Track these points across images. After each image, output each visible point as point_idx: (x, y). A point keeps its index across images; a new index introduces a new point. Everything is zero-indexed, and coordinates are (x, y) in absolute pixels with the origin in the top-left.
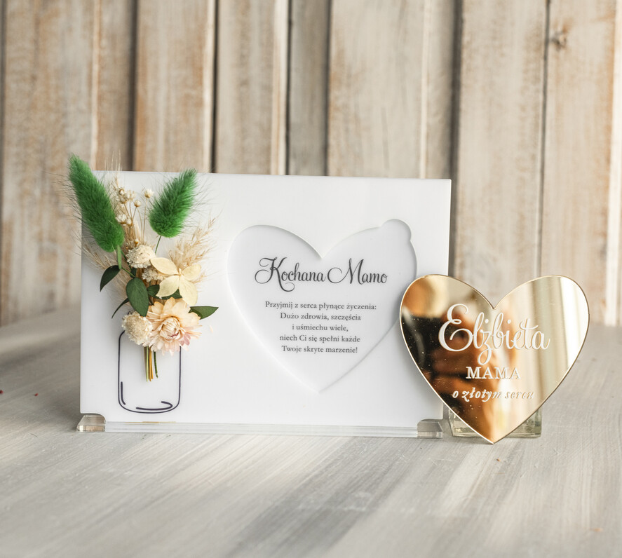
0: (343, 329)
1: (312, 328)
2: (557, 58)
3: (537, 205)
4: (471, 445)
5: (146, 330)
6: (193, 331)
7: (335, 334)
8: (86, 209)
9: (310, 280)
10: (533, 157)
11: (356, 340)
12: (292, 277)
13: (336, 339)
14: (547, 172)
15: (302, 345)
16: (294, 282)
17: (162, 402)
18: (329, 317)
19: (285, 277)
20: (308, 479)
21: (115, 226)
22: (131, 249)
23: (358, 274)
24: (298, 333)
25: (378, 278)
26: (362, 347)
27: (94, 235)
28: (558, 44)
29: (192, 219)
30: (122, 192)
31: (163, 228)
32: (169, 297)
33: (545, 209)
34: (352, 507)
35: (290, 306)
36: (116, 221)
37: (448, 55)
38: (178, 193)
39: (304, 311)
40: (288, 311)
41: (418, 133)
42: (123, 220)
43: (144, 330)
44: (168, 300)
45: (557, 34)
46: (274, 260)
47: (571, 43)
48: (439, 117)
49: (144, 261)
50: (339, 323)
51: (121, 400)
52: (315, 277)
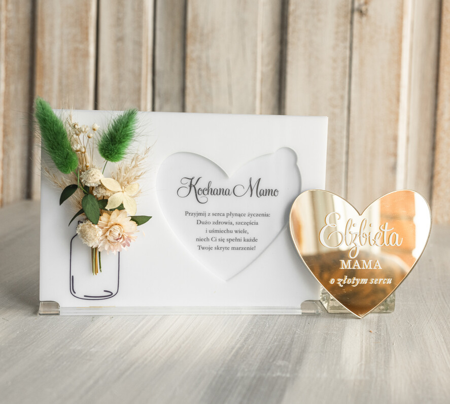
0: (245, 232)
1: (221, 232)
2: (360, 23)
3: (345, 133)
4: (344, 320)
5: (97, 235)
6: (132, 235)
7: (239, 236)
8: (49, 140)
9: (220, 194)
10: (342, 97)
11: (255, 240)
12: (206, 192)
13: (239, 240)
14: (353, 108)
15: (213, 244)
16: (207, 196)
17: (105, 291)
18: (234, 223)
19: (200, 192)
20: (234, 351)
21: (71, 154)
22: (84, 171)
23: (257, 189)
24: (210, 236)
25: (271, 192)
26: (259, 246)
27: (55, 161)
28: (361, 13)
29: (132, 148)
30: (76, 126)
31: (111, 154)
32: (114, 209)
33: (351, 136)
34: (279, 374)
35: (204, 214)
36: (72, 150)
37: (277, 19)
38: (123, 127)
39: (215, 219)
40: (202, 218)
41: (255, 78)
42: (78, 148)
43: (96, 236)
44: (114, 212)
45: (360, 5)
46: (192, 179)
47: (371, 12)
48: (271, 67)
49: (95, 181)
50: (241, 227)
51: (72, 290)
52: (223, 192)
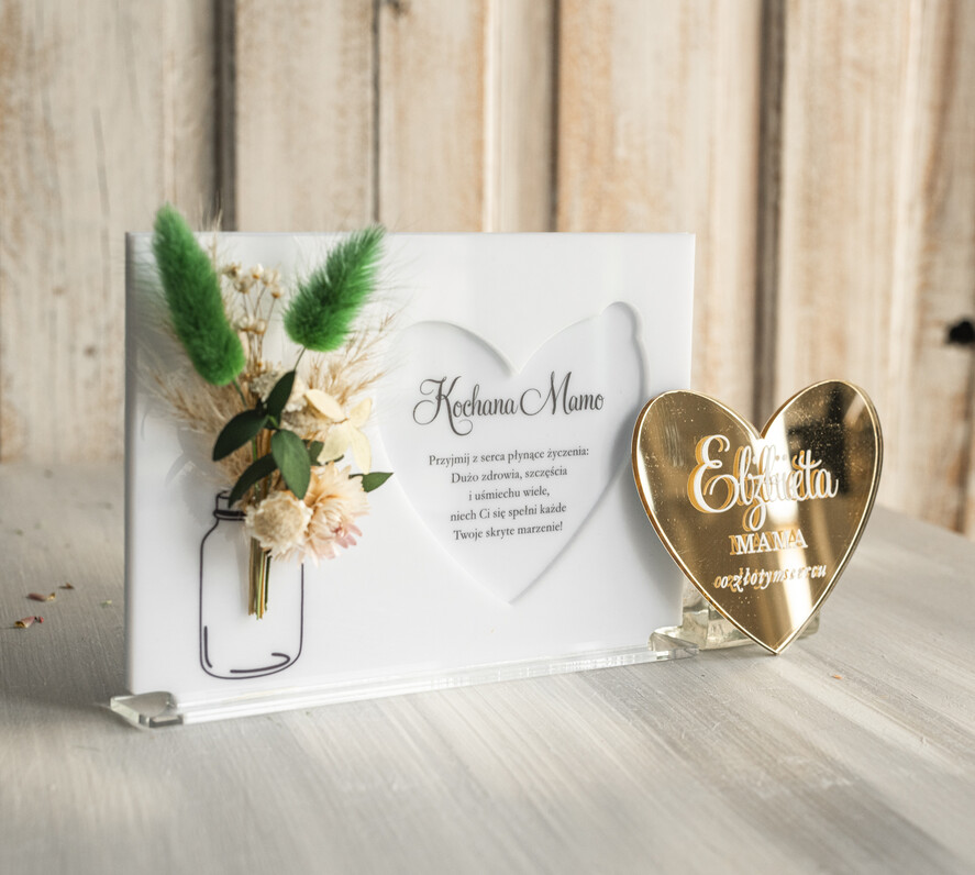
0: (542, 492)
1: (498, 495)
2: (395, 30)
7: (533, 501)
9: (495, 412)
11: (561, 509)
12: (468, 410)
13: (532, 511)
15: (482, 525)
16: (471, 418)
17: (274, 654)
18: (522, 474)
19: (458, 410)
23: (568, 399)
24: (477, 506)
25: (590, 402)
26: (570, 520)
28: (397, 7)
30: (238, 271)
35: (465, 460)
39: (487, 468)
40: (462, 469)
46: (441, 382)
48: (192, 127)
50: (535, 483)
51: (205, 660)
52: (502, 407)
